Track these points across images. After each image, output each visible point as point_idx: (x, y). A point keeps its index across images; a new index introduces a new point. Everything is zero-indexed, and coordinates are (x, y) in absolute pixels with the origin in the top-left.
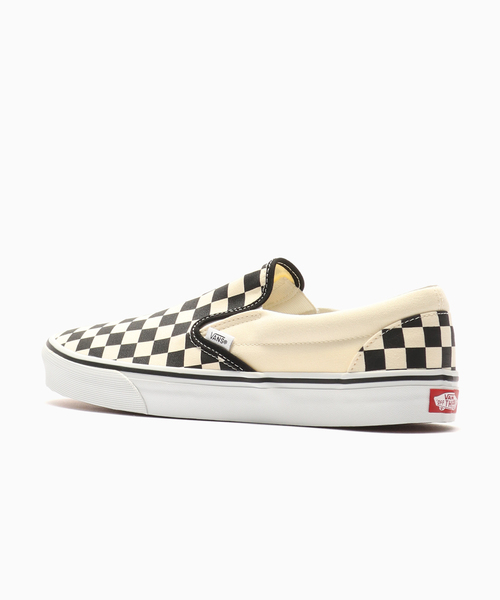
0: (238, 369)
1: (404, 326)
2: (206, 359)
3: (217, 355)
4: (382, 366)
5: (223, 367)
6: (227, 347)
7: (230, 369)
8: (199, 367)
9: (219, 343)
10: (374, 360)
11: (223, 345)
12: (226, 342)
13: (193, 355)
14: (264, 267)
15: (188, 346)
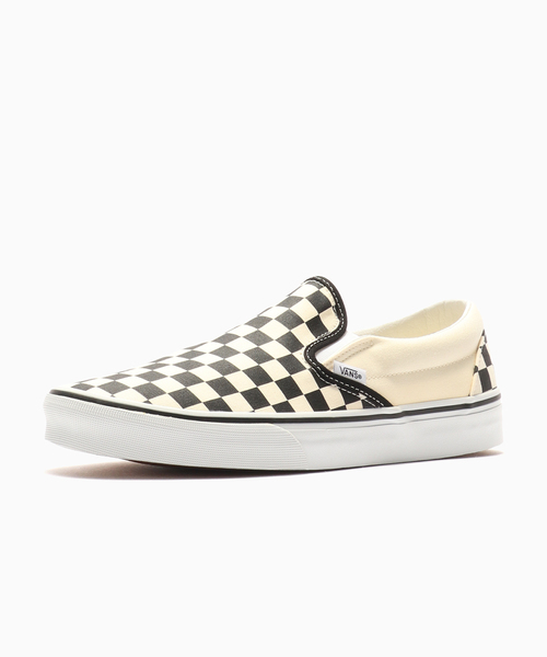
0: (378, 406)
2: (349, 399)
3: (357, 393)
4: (490, 386)
5: (366, 405)
7: (371, 407)
8: (343, 408)
9: (354, 379)
11: (358, 380)
12: (360, 377)
13: (332, 395)
15: (321, 384)
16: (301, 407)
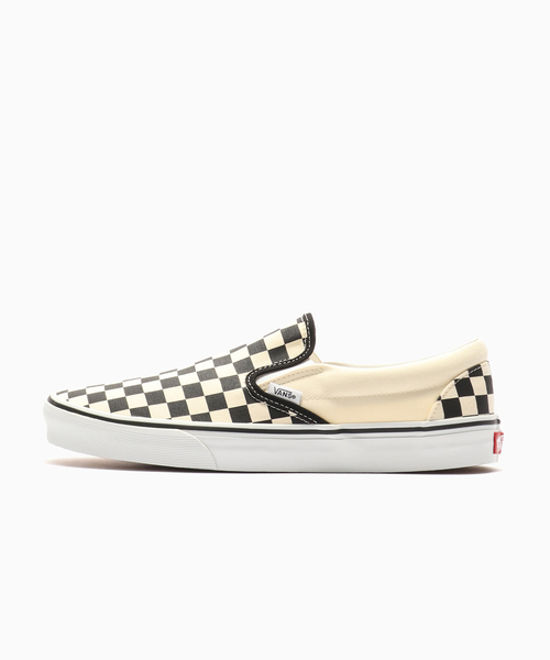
0: (311, 422)
1: (471, 375)
2: (275, 414)
3: (287, 410)
4: (459, 414)
5: (295, 421)
6: (296, 401)
7: (302, 423)
8: (270, 422)
9: (287, 398)
10: (451, 408)
11: (291, 400)
12: (294, 397)
13: (259, 411)
14: (299, 321)
15: (250, 401)
16: (221, 418)
